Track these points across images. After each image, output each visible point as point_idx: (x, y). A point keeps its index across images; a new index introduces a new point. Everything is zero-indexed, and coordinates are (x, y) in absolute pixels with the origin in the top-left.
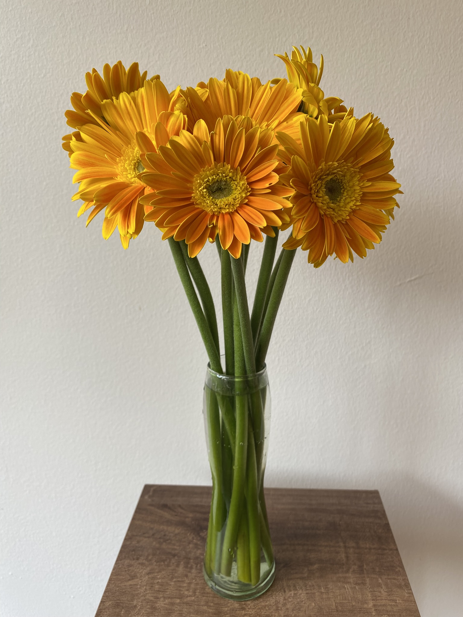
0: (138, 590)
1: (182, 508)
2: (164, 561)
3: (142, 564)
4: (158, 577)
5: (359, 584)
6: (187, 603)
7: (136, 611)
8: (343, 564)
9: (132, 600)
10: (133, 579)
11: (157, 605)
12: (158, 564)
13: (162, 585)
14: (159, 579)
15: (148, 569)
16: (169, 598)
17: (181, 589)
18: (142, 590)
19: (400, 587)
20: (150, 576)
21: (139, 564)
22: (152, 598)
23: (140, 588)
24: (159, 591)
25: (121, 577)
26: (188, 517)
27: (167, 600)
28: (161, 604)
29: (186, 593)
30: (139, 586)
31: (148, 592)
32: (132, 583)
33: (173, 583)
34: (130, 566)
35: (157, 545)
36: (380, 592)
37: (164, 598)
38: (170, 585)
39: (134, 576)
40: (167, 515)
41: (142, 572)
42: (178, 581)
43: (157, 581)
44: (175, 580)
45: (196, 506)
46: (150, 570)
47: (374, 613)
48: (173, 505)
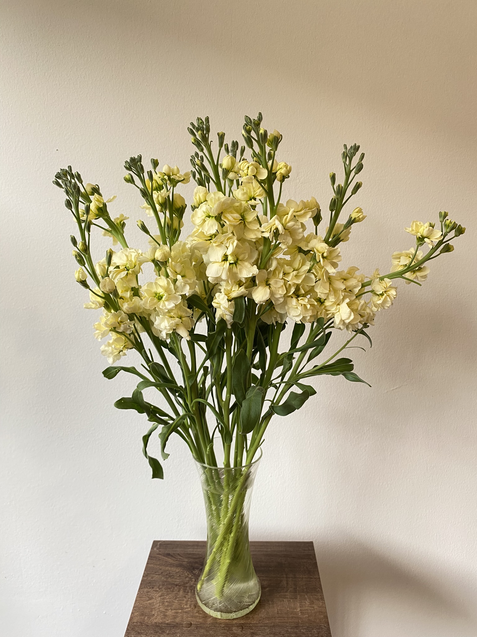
0: (155, 606)
1: (180, 556)
2: (170, 589)
3: (156, 591)
4: (167, 598)
5: (293, 599)
6: (186, 612)
7: (154, 617)
8: (284, 587)
9: (152, 611)
10: (150, 600)
11: (167, 614)
12: (166, 590)
13: (170, 603)
14: (168, 599)
16: (174, 609)
17: (182, 604)
18: (157, 606)
19: (318, 599)
20: (162, 598)
21: (154, 591)
22: (164, 610)
23: (156, 604)
24: (168, 606)
25: (143, 599)
26: (184, 561)
27: (173, 611)
28: (169, 613)
29: (185, 606)
30: (155, 604)
31: (161, 607)
32: (150, 602)
33: (176, 601)
34: (148, 592)
35: (165, 579)
36: (305, 603)
37: (171, 609)
38: (175, 602)
39: (152, 598)
40: (170, 560)
41: (156, 595)
42: (180, 600)
43: (166, 600)
44: (177, 599)
45: (190, 554)
46: (161, 594)
47: (300, 614)
48: (174, 554)
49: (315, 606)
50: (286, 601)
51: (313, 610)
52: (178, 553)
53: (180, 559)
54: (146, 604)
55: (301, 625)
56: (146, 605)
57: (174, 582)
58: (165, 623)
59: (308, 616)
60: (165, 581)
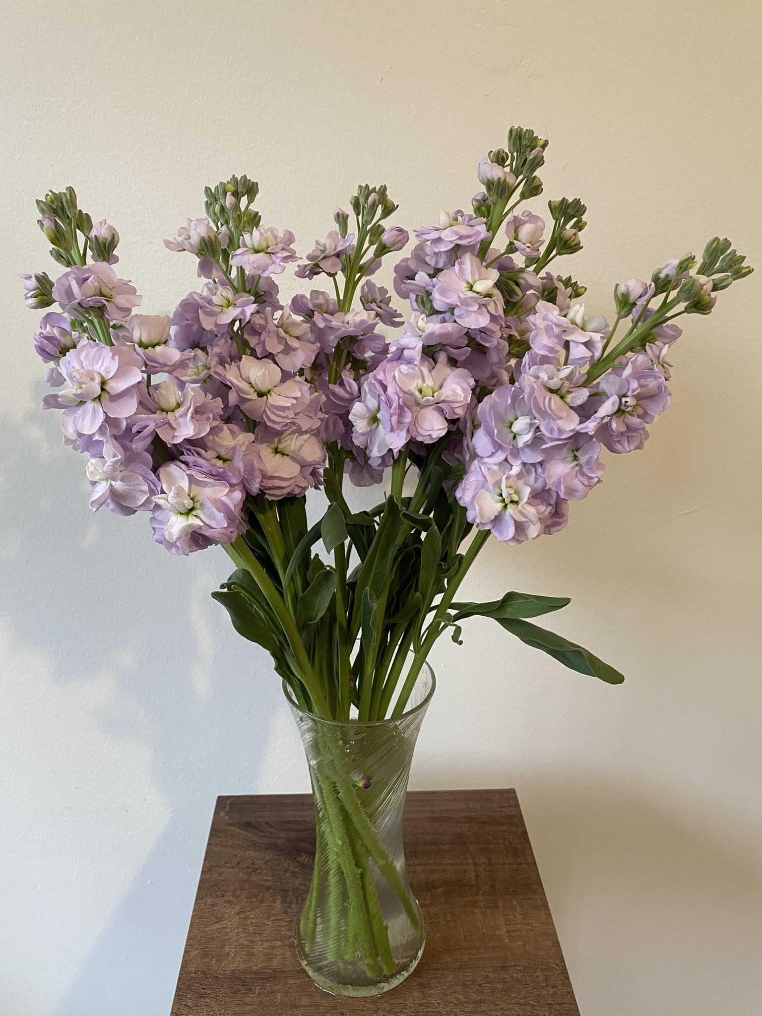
0: (229, 934)
1: (272, 827)
2: (255, 896)
3: (229, 902)
5: (490, 908)
7: (229, 960)
8: (472, 885)
10: (220, 921)
17: (282, 929)
18: (233, 934)
19: (537, 908)
20: (241, 916)
21: (225, 902)
23: (231, 931)
25: (205, 920)
26: (279, 838)
27: (265, 944)
29: (288, 933)
31: (241, 935)
33: (270, 923)
34: (214, 905)
35: (245, 877)
36: (514, 915)
37: (262, 941)
39: (222, 918)
40: (252, 837)
41: (230, 912)
43: (251, 921)
44: (272, 918)
45: (289, 822)
46: (240, 909)
47: (507, 941)
48: (259, 823)
49: (533, 922)
50: (478, 914)
51: (530, 930)
52: (266, 820)
53: (271, 833)
54: (211, 932)
55: (512, 964)
57: (262, 883)
59: (523, 944)
60: (246, 881)
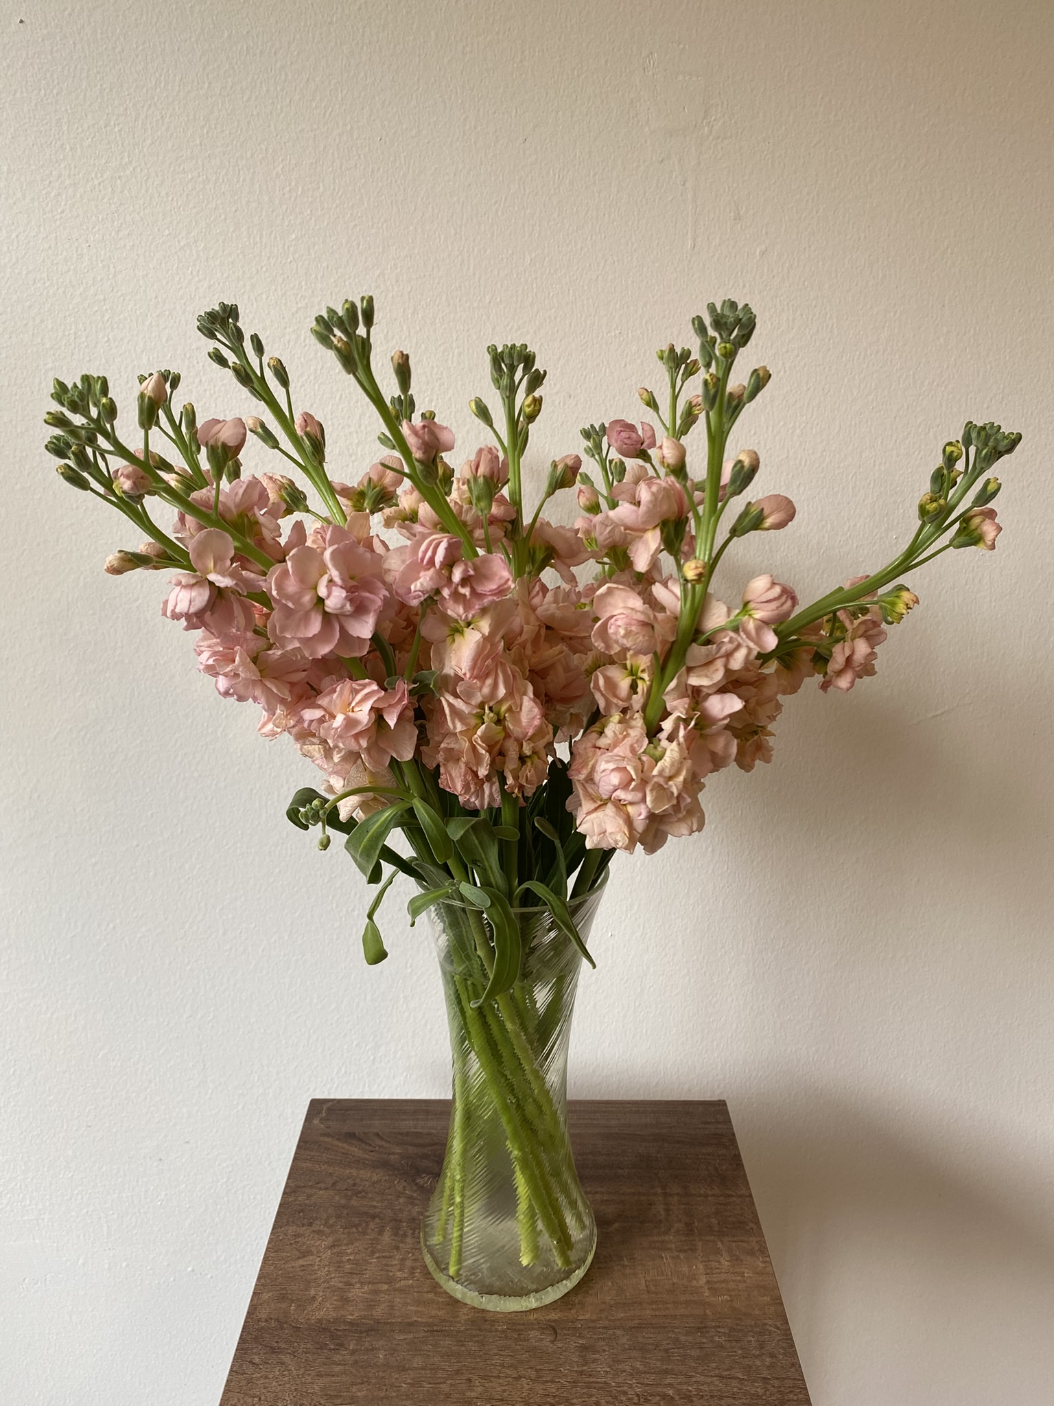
0: (316, 1274)
1: (382, 1139)
2: (356, 1226)
3: (319, 1232)
4: (349, 1251)
5: (684, 1251)
6: (400, 1290)
7: (314, 1306)
8: (660, 1221)
9: (308, 1288)
10: (304, 1256)
11: (350, 1295)
12: (346, 1231)
13: (356, 1264)
14: (351, 1254)
15: (330, 1239)
16: (370, 1283)
17: (390, 1268)
18: (322, 1273)
20: (335, 1251)
21: (313, 1232)
22: (340, 1285)
23: (318, 1270)
24: (351, 1273)
25: (284, 1254)
26: (393, 1153)
27: (366, 1287)
28: (357, 1292)
29: (399, 1274)
30: (316, 1268)
31: (333, 1275)
32: (304, 1263)
33: (374, 1260)
35: (343, 1201)
37: (362, 1284)
38: (371, 1263)
39: (308, 1252)
40: (356, 1151)
41: (320, 1245)
42: (384, 1257)
43: (347, 1258)
44: (377, 1255)
45: (407, 1134)
46: (334, 1242)
47: (706, 1294)
48: (364, 1133)
49: (746, 1271)
50: (667, 1259)
51: (740, 1281)
52: (376, 1131)
53: (381, 1147)
54: (292, 1270)
55: (714, 1324)
56: (292, 1272)
57: (365, 1209)
58: (345, 1322)
59: (729, 1298)
60: (343, 1207)
